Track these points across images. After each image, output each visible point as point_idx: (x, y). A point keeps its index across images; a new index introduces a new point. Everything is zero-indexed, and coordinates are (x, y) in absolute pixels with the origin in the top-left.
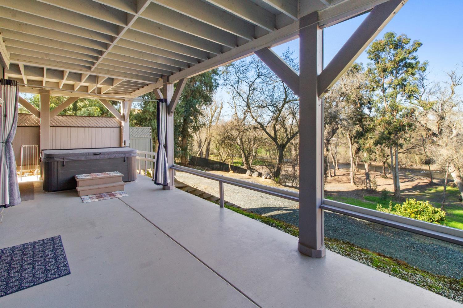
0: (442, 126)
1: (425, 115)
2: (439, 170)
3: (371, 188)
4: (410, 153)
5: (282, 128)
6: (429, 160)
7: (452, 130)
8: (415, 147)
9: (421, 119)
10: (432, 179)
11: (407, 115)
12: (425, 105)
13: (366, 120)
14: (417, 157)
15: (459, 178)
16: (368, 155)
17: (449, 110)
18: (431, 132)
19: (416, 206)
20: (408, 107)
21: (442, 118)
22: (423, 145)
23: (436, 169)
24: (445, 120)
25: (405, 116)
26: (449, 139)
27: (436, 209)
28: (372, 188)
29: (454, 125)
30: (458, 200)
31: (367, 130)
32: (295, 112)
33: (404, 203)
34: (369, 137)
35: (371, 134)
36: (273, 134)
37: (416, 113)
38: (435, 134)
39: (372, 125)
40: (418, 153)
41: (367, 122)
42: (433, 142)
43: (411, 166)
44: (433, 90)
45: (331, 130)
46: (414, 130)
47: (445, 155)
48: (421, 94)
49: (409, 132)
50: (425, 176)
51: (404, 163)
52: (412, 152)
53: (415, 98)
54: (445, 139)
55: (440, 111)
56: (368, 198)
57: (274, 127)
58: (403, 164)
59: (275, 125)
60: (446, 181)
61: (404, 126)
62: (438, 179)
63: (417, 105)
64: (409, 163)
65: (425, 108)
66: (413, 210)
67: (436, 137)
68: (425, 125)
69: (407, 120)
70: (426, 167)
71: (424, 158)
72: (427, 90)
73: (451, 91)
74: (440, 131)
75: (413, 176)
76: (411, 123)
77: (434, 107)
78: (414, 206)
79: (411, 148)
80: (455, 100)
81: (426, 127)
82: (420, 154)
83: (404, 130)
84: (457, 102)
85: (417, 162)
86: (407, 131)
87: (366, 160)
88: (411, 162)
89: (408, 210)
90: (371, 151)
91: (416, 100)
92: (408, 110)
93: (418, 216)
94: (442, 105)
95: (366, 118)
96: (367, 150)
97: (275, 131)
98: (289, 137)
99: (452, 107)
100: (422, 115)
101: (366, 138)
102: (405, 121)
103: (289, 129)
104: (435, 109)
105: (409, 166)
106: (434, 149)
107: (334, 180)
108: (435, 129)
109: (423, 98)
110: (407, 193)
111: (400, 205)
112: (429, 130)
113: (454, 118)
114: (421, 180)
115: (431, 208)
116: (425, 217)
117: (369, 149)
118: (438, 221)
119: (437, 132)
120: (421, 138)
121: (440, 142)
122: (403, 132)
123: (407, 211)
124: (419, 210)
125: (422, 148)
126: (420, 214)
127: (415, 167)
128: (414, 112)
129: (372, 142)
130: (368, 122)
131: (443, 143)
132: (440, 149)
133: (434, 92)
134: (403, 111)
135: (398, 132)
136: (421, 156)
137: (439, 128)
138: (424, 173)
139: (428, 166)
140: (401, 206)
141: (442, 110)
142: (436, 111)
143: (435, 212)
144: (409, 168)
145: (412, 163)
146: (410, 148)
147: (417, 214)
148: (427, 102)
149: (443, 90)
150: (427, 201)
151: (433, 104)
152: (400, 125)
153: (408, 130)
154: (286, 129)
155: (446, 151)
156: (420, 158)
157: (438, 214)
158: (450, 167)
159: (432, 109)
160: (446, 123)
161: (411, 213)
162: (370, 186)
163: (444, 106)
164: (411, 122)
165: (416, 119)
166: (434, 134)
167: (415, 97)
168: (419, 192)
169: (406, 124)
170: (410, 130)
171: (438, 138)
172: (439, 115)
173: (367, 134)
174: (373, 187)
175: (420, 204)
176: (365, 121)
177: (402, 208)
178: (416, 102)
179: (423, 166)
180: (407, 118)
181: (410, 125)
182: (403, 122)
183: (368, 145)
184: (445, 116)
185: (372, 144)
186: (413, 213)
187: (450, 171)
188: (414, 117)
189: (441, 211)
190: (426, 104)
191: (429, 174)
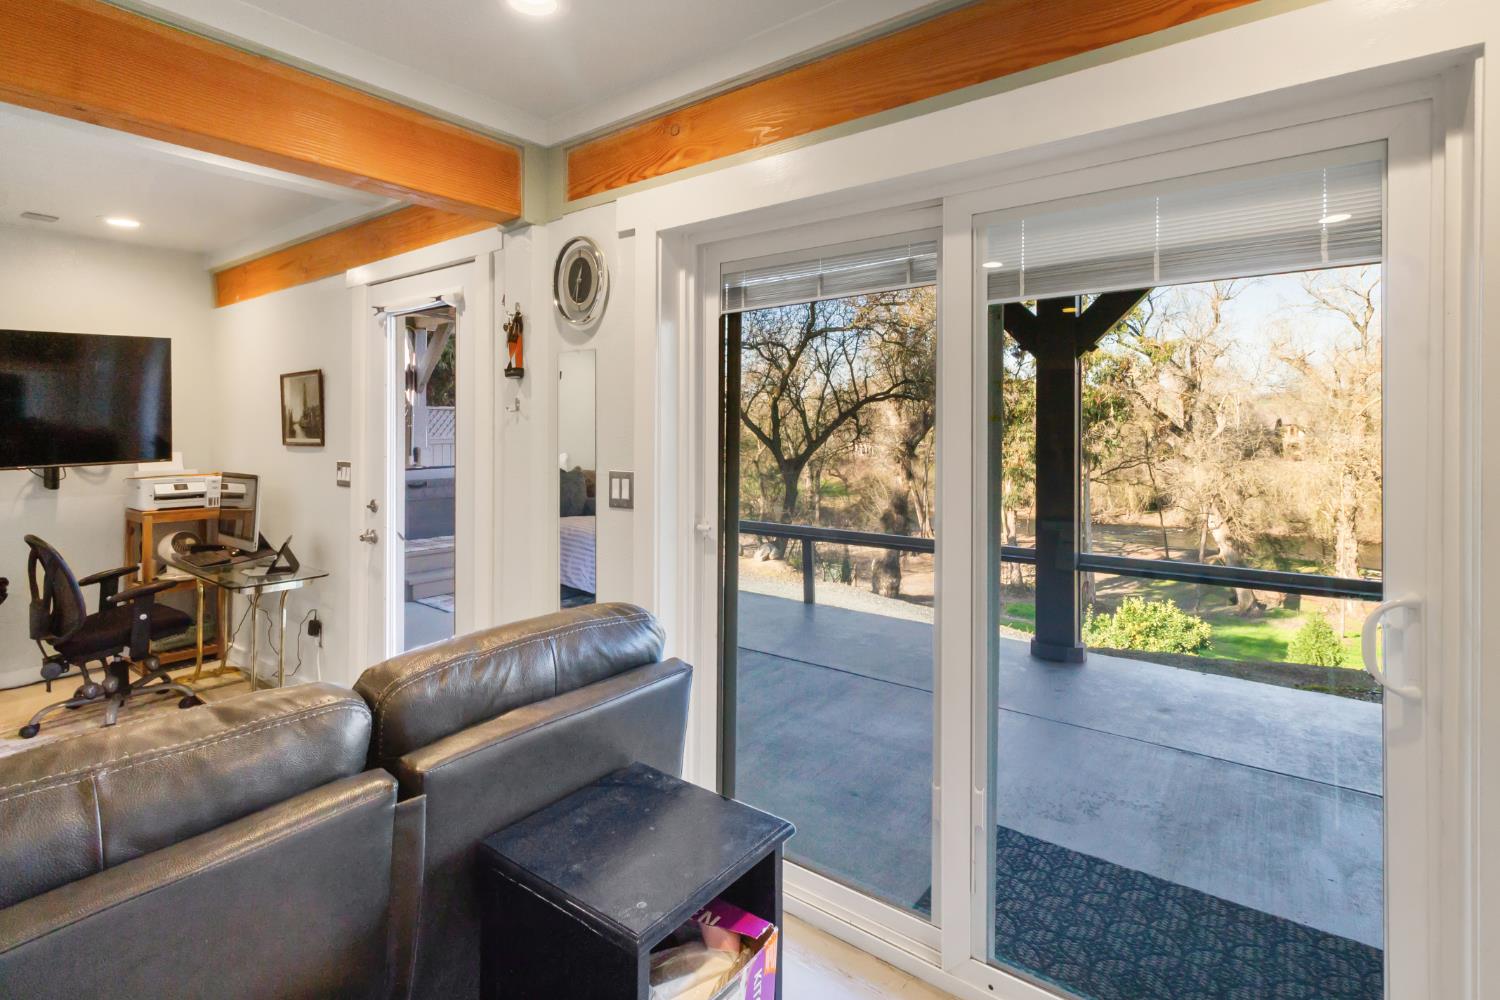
0: (1192, 406)
1: (1155, 376)
2: (1181, 525)
3: (1021, 580)
4: (1117, 481)
5: (794, 412)
6: (1161, 499)
7: (1214, 417)
8: (1126, 463)
9: (1145, 388)
10: (1167, 550)
11: (1113, 377)
12: (1154, 349)
13: (1009, 388)
14: (1130, 492)
15: (1230, 543)
16: (1016, 487)
17: (1208, 364)
18: (1167, 423)
19: (1145, 616)
20: (1116, 356)
21: (1193, 386)
22: (1148, 458)
23: (1174, 524)
24: (1200, 390)
25: (1109, 378)
26: (1209, 441)
27: (1191, 620)
28: (1024, 580)
29: (1219, 405)
30: (1228, 602)
31: (1013, 416)
32: (833, 363)
33: (1119, 609)
34: (1019, 435)
35: (1024, 428)
36: (767, 429)
37: (1135, 372)
38: (1177, 427)
39: (1025, 403)
40: (1136, 482)
41: (1011, 393)
42: (1169, 450)
43: (1117, 516)
44: (1172, 310)
45: (922, 418)
46: (1128, 418)
47: (1198, 486)
48: (1145, 321)
49: (1117, 424)
50: (1151, 543)
51: (1100, 508)
52: (1120, 477)
53: (1130, 330)
54: (1198, 442)
55: (1188, 366)
56: (1016, 611)
57: (775, 408)
58: (1096, 514)
59: (775, 400)
60: (1202, 553)
61: (1105, 406)
62: (1179, 550)
63: (1137, 350)
64: (1112, 510)
65: (1155, 357)
66: (1139, 625)
67: (1180, 435)
68: (1153, 405)
69: (1112, 389)
70: (1152, 519)
71: (1147, 495)
72: (1159, 310)
73: (1214, 316)
74: (1187, 419)
75: (1121, 543)
76: (1123, 400)
77: (1175, 357)
78: (1142, 615)
79: (1119, 467)
80: (1222, 337)
81: (1155, 410)
82: (1140, 483)
83: (1105, 417)
84: (1226, 344)
85: (1132, 504)
86: (1112, 419)
87: (1010, 502)
88: (1116, 506)
89: (1129, 627)
90: (1022, 475)
91: (1133, 335)
92: (1114, 362)
93: (1152, 640)
94: (1192, 351)
95: (1010, 382)
96: (1014, 471)
97: (777, 422)
98: (814, 437)
99: (1216, 356)
100: (1147, 376)
101: (1009, 439)
102: (1108, 391)
103: (811, 414)
104: (1177, 361)
105: (1111, 517)
106: (1177, 469)
107: (922, 563)
108: (1176, 416)
109: (1149, 332)
110: (1109, 591)
111: (1108, 616)
112: (1163, 416)
113: (1219, 387)
114: (1142, 553)
115: (1179, 618)
116: (1167, 641)
117: (1016, 470)
118: (1194, 649)
119: (1181, 425)
120: (1142, 439)
121: (1188, 451)
122: (1103, 422)
123: (1127, 630)
124: (1152, 625)
125: (1144, 467)
126: (1156, 635)
127: (1126, 519)
128: (1129, 368)
129: (1027, 450)
130: (1015, 395)
131: (1196, 453)
132: (1188, 468)
133: (1174, 316)
134: (1104, 364)
135: (1092, 424)
136: (1139, 488)
137: (1185, 413)
138: (1148, 536)
139: (1157, 515)
140: (1112, 617)
141: (1193, 363)
142: (1180, 368)
143: (1189, 627)
144: (1111, 522)
145: (1118, 510)
146: (1116, 466)
147: (1148, 636)
148: (1159, 343)
149: (1193, 310)
150: (1170, 602)
151: (1172, 349)
152: (1095, 403)
153: (1115, 417)
154: (802, 413)
155: (1203, 473)
156: (1137, 494)
157: (1195, 631)
158: (1212, 514)
159: (1171, 360)
160: (1202, 400)
161: (1134, 633)
162: (1021, 577)
163: (1197, 354)
164: (1122, 396)
165: (1133, 386)
166: (1175, 429)
167: (1132, 328)
168: (1138, 585)
169: (1109, 401)
170: (1120, 417)
171: (1183, 440)
172: (1185, 378)
173: (1011, 428)
174: (1028, 579)
175: (1155, 609)
176: (1008, 391)
177: (1114, 621)
178: (1132, 340)
179: (1145, 516)
180: (1112, 385)
181: (1119, 405)
182: (1102, 396)
183: (1016, 461)
184: (1199, 379)
185: (1024, 456)
186: (1140, 633)
187: (1211, 525)
188: (1128, 380)
189: (1201, 623)
190: (1156, 347)
191: (1159, 538)
